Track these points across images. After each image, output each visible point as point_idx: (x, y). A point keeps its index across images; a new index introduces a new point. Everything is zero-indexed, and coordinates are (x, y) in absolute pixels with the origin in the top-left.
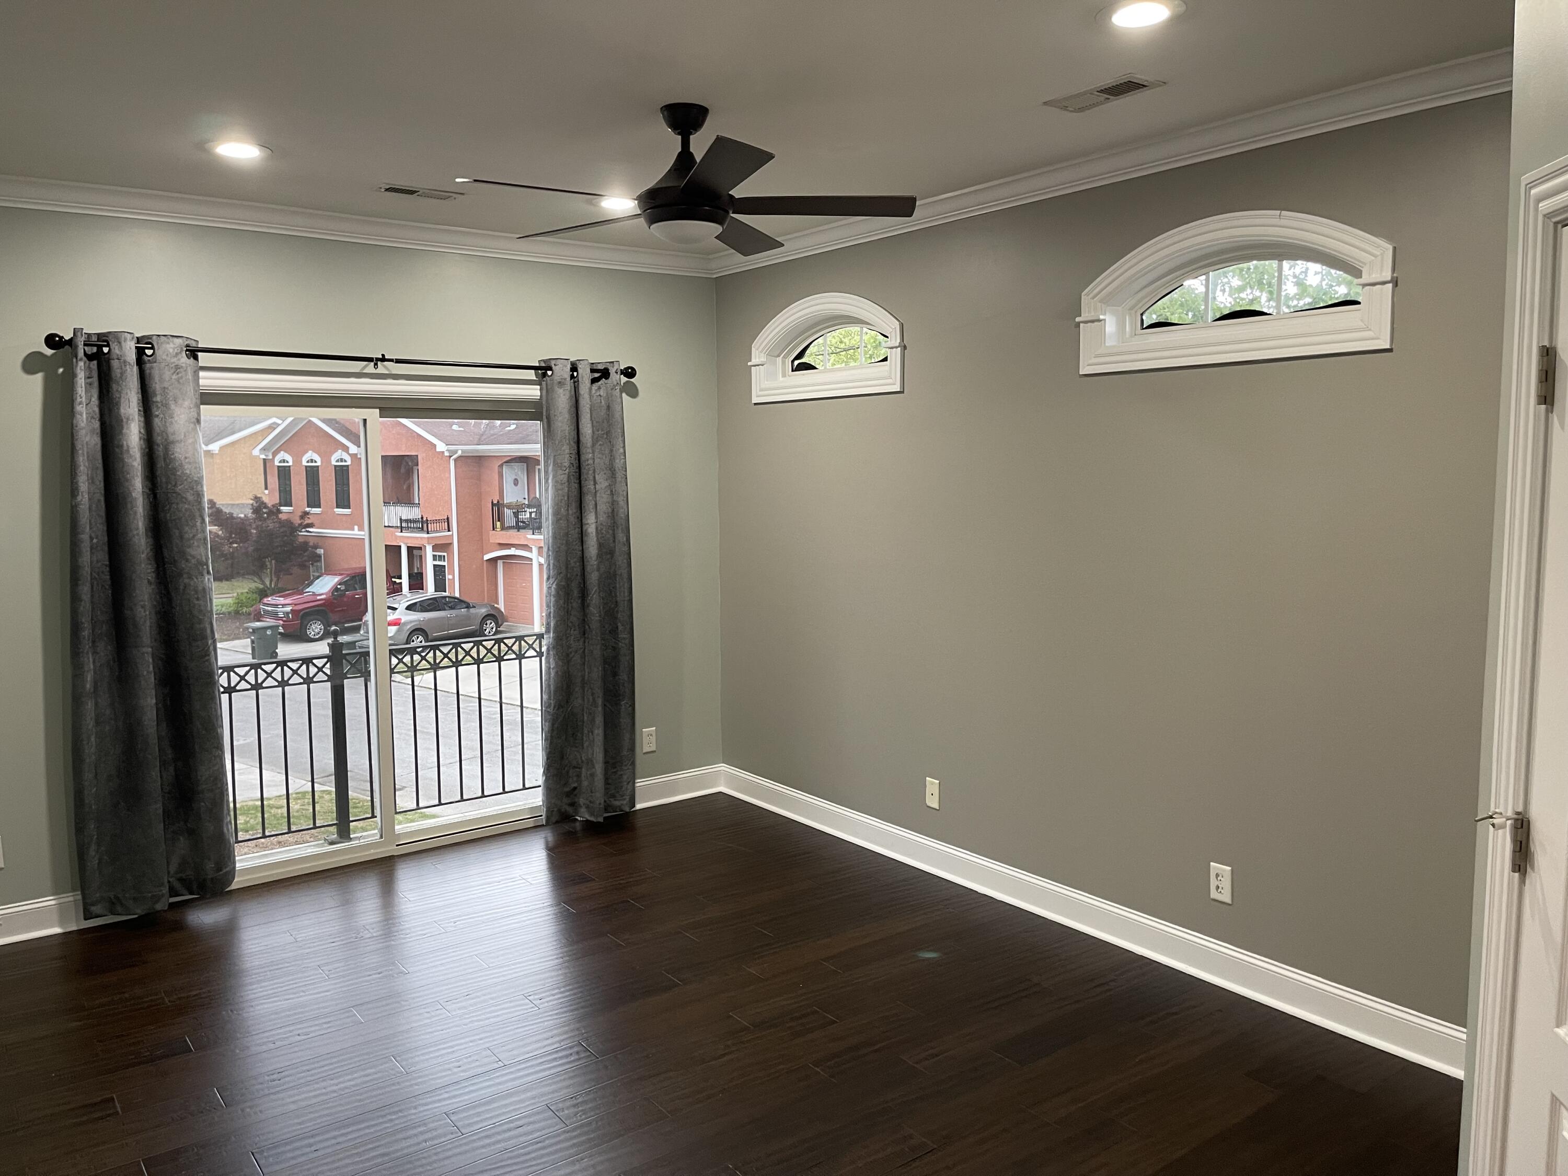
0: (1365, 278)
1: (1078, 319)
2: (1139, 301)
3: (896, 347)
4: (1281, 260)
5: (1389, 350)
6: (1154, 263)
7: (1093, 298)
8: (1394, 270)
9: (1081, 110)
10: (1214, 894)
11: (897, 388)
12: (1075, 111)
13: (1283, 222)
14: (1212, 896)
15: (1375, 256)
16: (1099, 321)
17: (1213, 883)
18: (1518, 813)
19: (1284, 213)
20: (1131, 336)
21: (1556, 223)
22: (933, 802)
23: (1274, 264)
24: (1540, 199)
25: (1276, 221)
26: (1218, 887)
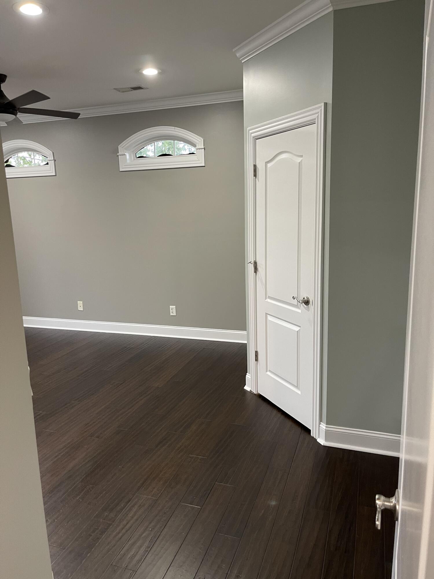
0: (197, 147)
1: (118, 154)
2: (135, 150)
3: (52, 160)
4: (174, 141)
5: (204, 166)
6: (139, 139)
7: (122, 148)
8: (204, 146)
9: (123, 92)
10: (171, 314)
11: (54, 174)
12: (121, 92)
13: (176, 130)
14: (171, 315)
15: (199, 141)
16: (125, 155)
17: (171, 311)
18: (255, 261)
19: (176, 128)
20: (133, 160)
21: (255, 139)
22: (81, 309)
23: (173, 141)
24: (251, 134)
25: (174, 130)
26: (172, 312)
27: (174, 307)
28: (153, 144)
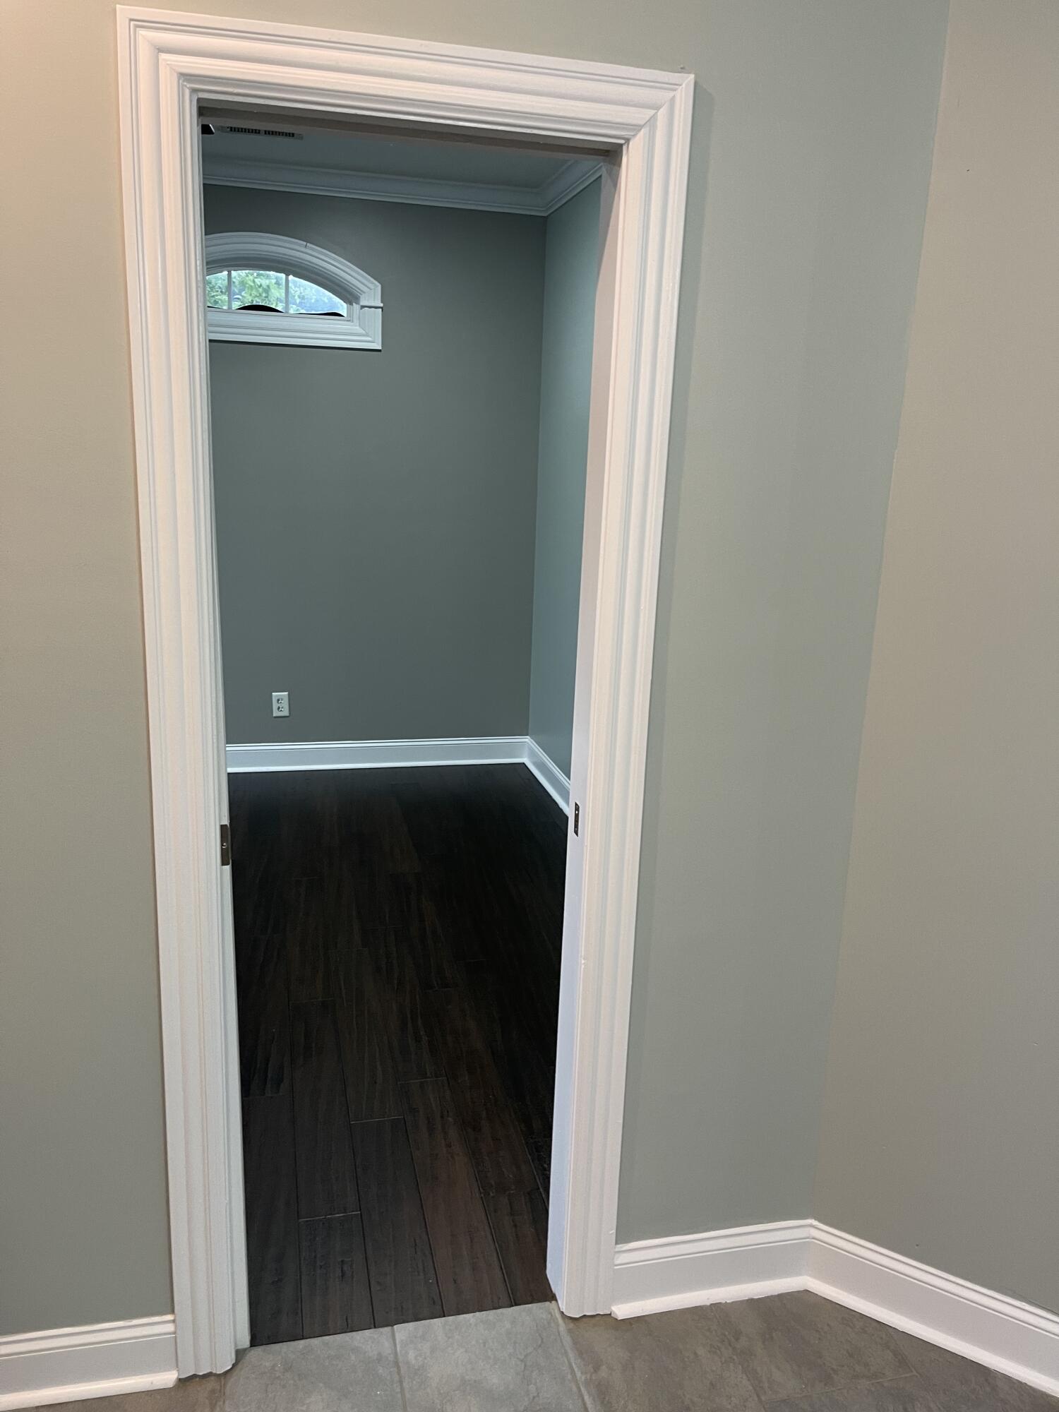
0: (364, 303)
4: (287, 275)
5: (379, 351)
8: (383, 301)
10: (277, 713)
13: (310, 251)
15: (370, 288)
17: (275, 706)
23: (283, 276)
25: (303, 249)
26: (279, 708)
27: (284, 695)
28: (225, 273)
